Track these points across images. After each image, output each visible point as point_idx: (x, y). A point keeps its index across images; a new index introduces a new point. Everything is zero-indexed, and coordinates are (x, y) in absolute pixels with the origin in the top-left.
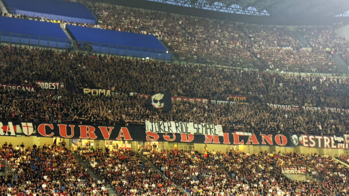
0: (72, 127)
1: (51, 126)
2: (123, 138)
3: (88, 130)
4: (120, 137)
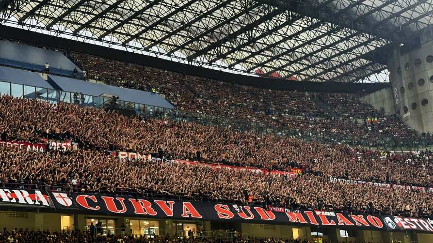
0: (121, 200)
1: (93, 198)
2: (190, 215)
3: (142, 205)
4: (186, 213)
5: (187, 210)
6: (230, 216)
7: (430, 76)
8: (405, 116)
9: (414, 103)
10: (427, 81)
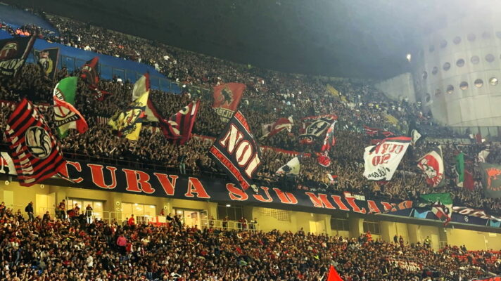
0: (113, 170)
1: (77, 165)
2: (195, 194)
3: (138, 178)
4: (190, 191)
5: (193, 188)
6: (244, 198)
7: (457, 59)
8: (428, 104)
9: (438, 90)
10: (453, 65)
